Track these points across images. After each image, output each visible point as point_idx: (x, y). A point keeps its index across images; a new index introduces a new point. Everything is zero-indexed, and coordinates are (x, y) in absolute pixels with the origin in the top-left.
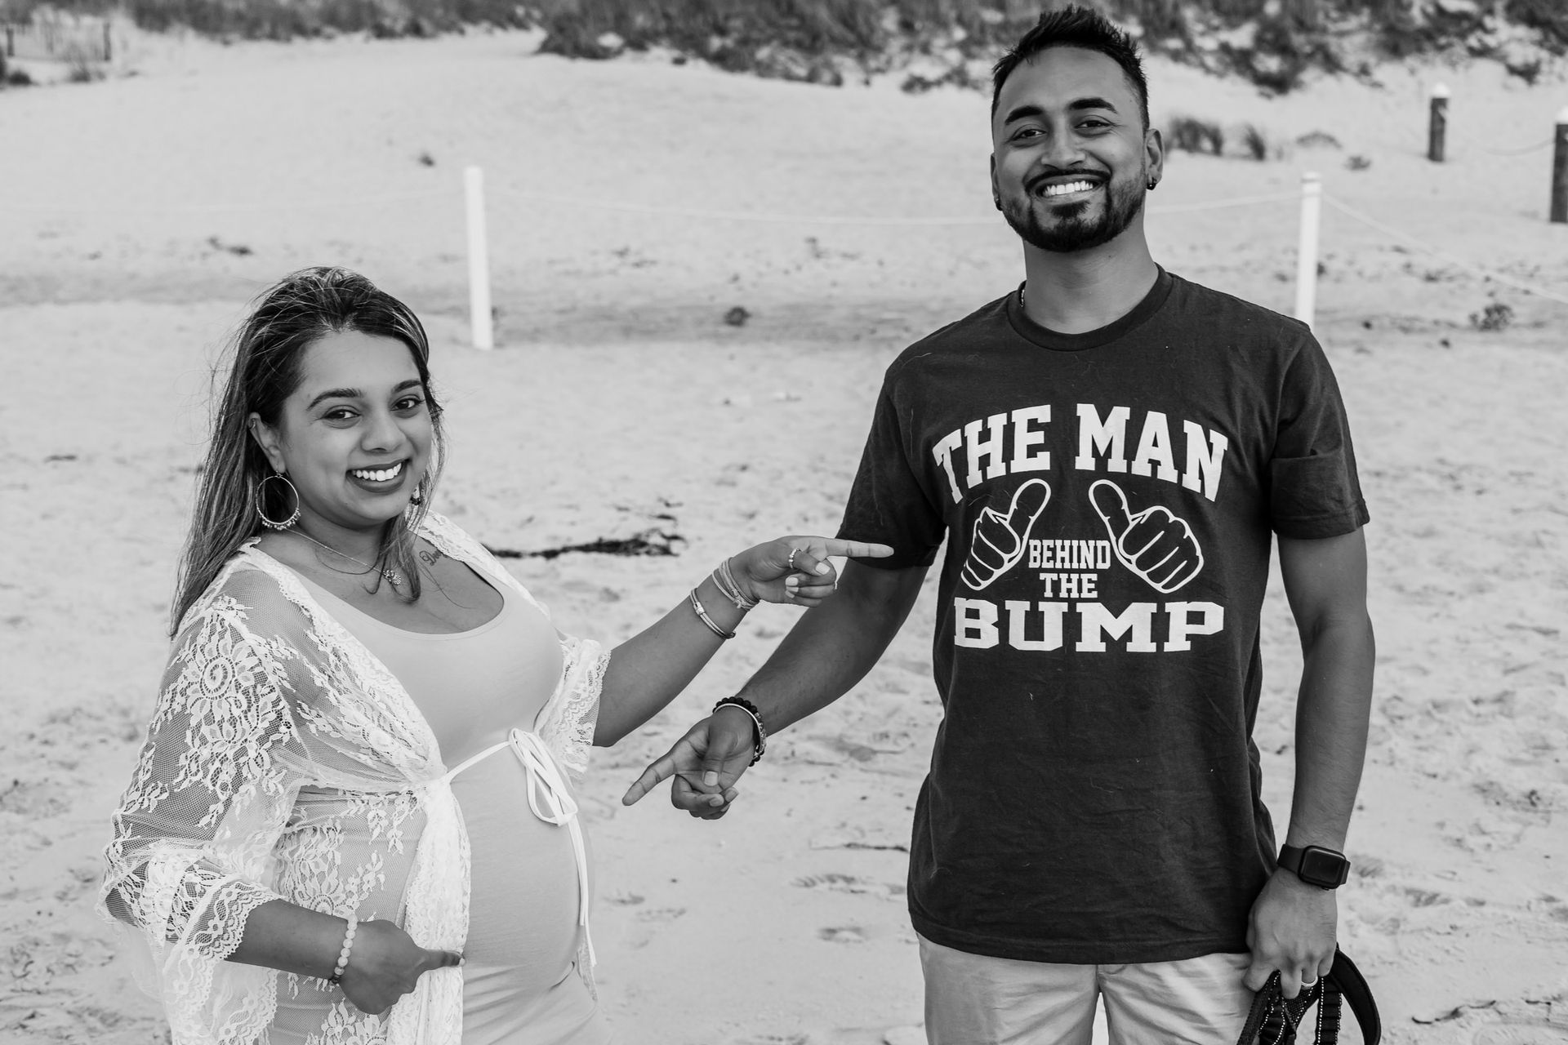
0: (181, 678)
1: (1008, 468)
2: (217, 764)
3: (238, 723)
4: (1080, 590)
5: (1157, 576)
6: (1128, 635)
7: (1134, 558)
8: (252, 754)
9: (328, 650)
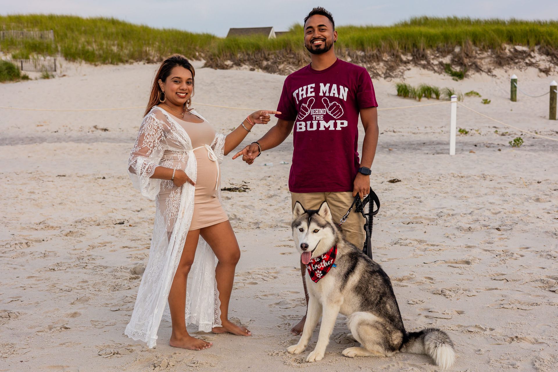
0: (143, 127)
1: (307, 96)
2: (150, 143)
3: (154, 136)
4: (320, 118)
5: (334, 115)
6: (329, 127)
7: (330, 112)
8: (156, 142)
9: (171, 123)
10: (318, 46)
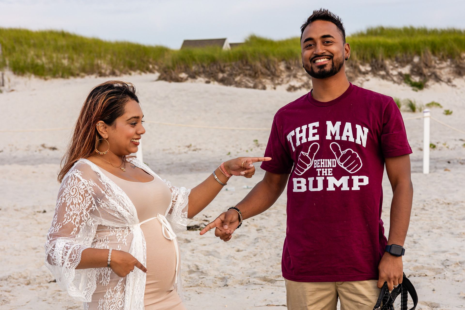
0: (64, 193)
1: (307, 140)
2: (75, 216)
3: (80, 205)
4: (328, 173)
5: (349, 169)
6: (341, 186)
7: (343, 164)
8: (85, 213)
9: (105, 184)
10: (322, 66)
